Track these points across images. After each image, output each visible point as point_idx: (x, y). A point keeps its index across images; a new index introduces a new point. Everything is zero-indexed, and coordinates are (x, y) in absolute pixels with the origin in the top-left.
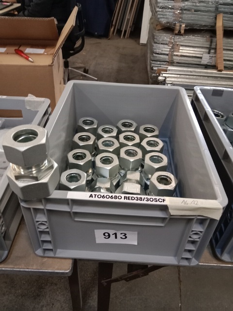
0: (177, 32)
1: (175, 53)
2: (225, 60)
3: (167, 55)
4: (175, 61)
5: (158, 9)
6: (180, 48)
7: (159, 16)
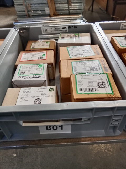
2: (56, 10)
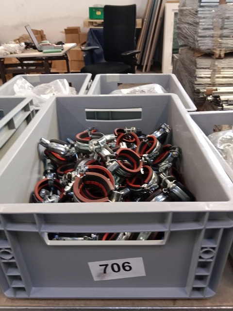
0: (217, 56)
1: (217, 76)
3: (209, 78)
4: (217, 83)
5: (199, 39)
6: (222, 70)
7: (200, 45)
